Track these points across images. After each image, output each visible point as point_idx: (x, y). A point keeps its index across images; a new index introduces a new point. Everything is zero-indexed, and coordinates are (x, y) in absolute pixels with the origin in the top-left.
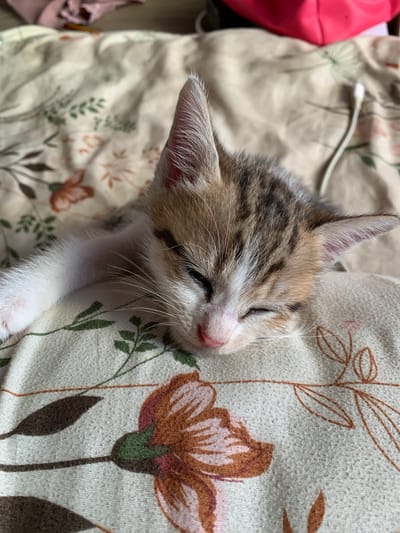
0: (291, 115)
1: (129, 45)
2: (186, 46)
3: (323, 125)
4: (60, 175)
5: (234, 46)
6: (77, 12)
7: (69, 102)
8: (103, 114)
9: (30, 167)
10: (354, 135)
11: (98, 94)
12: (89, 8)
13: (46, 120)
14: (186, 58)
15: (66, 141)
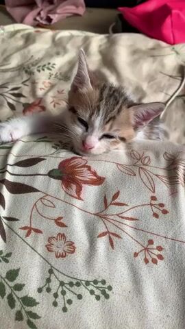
0: (151, 78)
1: (72, 37)
2: (101, 40)
3: (167, 84)
4: (29, 100)
5: (126, 42)
6: (45, 18)
7: (36, 64)
8: (54, 72)
9: (13, 95)
10: (182, 90)
11: (52, 61)
12: (51, 16)
13: (24, 72)
14: (100, 46)
15: (34, 83)
